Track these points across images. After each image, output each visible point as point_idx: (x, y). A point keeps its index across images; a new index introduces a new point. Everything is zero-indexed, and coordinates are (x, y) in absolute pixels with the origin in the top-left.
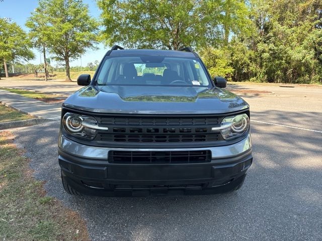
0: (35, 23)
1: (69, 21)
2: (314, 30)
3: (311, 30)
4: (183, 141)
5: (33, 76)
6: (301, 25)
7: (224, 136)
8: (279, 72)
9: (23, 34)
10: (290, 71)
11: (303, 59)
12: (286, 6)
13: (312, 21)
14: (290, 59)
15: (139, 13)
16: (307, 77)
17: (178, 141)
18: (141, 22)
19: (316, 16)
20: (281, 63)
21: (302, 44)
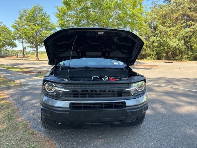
0: (17, 26)
1: (38, 24)
2: (183, 29)
3: (181, 29)
4: (110, 97)
5: (15, 57)
6: (175, 26)
7: (132, 94)
8: (164, 54)
9: (9, 32)
10: (170, 53)
11: (177, 46)
12: (166, 15)
13: (182, 24)
14: (170, 46)
15: (80, 20)
16: (180, 56)
17: (107, 97)
18: (82, 25)
19: (184, 21)
20: (164, 48)
21: (176, 37)
